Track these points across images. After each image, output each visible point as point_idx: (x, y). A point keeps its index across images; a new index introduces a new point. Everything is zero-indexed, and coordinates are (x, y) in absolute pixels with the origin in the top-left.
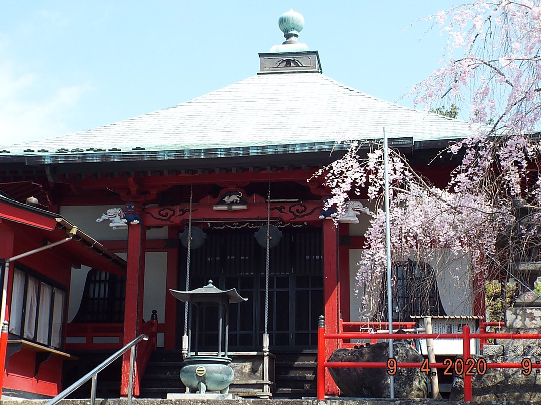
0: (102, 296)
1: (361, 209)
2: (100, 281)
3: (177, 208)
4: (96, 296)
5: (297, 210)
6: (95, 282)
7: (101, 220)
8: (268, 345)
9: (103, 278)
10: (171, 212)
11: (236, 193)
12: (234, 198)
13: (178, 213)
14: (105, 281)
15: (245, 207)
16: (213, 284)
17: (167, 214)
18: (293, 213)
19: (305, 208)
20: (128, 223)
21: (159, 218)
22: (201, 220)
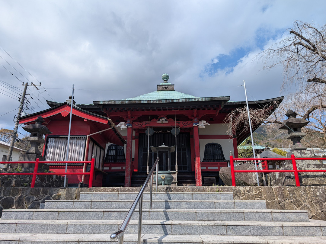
0: (113, 154)
1: (206, 123)
2: (112, 150)
3: (144, 122)
4: (111, 154)
5: (185, 123)
6: (111, 150)
7: (117, 126)
8: (177, 169)
9: (113, 149)
10: (142, 124)
11: (164, 118)
12: (163, 119)
13: (144, 124)
14: (114, 150)
15: (167, 122)
16: (164, 145)
17: (140, 124)
18: (183, 124)
19: (187, 123)
20: (127, 127)
21: (138, 126)
22: (152, 126)
